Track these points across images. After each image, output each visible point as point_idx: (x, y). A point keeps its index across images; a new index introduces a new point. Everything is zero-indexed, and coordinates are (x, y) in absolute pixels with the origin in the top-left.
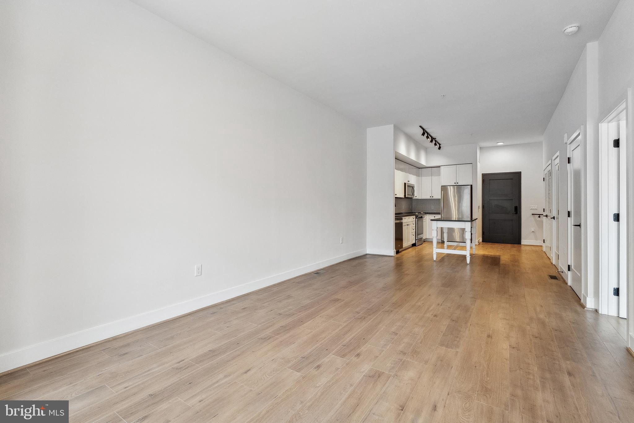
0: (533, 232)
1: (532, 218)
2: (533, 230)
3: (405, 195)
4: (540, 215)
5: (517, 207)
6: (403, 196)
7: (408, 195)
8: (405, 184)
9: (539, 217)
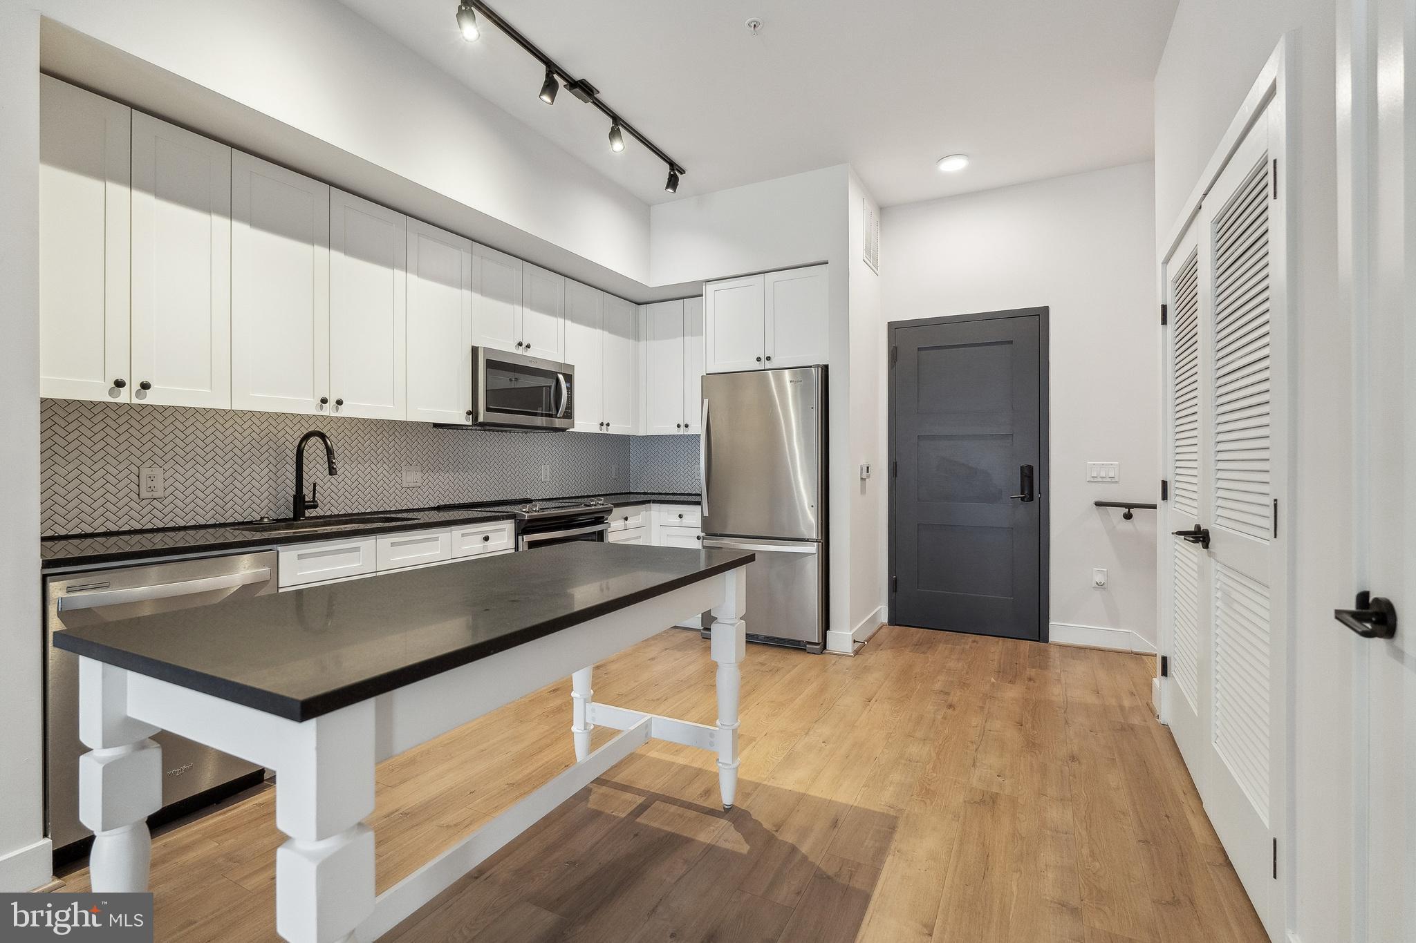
0: (1100, 585)
1: (1096, 519)
2: (1099, 578)
3: (473, 413)
4: (1129, 506)
5: (1031, 468)
6: (461, 418)
7: (488, 409)
8: (475, 351)
9: (1128, 516)
